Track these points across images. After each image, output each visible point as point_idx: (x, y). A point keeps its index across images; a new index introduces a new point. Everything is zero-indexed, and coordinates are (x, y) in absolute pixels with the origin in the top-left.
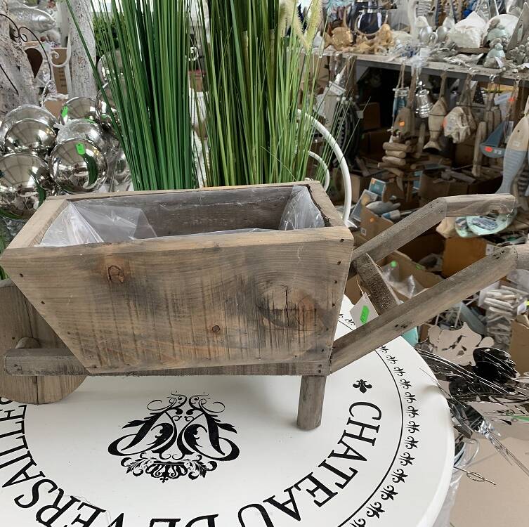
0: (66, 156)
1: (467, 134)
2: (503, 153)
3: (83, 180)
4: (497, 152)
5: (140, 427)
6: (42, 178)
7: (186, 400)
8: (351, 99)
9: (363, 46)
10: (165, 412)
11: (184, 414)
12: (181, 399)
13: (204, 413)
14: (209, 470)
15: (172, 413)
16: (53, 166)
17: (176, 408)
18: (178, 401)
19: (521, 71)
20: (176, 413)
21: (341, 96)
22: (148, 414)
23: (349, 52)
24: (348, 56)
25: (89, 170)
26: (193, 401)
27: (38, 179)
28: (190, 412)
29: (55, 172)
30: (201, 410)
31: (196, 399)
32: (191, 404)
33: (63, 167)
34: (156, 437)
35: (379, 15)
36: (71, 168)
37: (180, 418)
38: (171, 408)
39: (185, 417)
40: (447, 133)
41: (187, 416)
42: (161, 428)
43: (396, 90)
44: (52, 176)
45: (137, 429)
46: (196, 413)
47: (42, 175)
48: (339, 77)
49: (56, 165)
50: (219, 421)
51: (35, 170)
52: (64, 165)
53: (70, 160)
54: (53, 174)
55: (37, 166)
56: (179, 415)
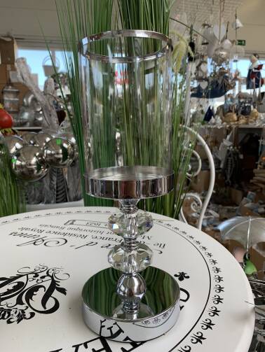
5: (3, 282)
7: (46, 269)
8: (235, 148)
9: (242, 121)
10: (27, 275)
12: (43, 268)
13: (52, 279)
14: (25, 318)
15: (31, 276)
17: (36, 273)
18: (40, 270)
20: (34, 276)
21: (230, 147)
22: (15, 275)
23: (235, 124)
24: (234, 127)
25: (62, 154)
26: (51, 270)
28: (43, 277)
30: (52, 277)
31: (53, 270)
32: (48, 273)
34: (8, 289)
35: (252, 107)
37: (33, 280)
39: (38, 280)
42: (16, 284)
43: (260, 141)
46: (47, 278)
48: (228, 137)
50: (59, 286)
54: (44, 156)
56: (35, 278)
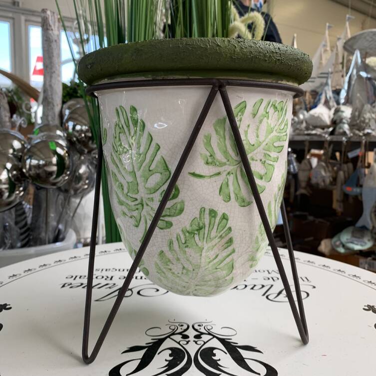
0: (38, 153)
1: (330, 180)
2: (361, 191)
3: (51, 173)
4: (357, 190)
5: (143, 352)
6: (15, 172)
7: (188, 327)
10: (169, 337)
11: (192, 338)
12: (182, 326)
13: (214, 337)
15: (178, 338)
16: (25, 162)
17: (180, 333)
18: (179, 328)
19: (365, 135)
20: (182, 338)
22: (149, 340)
26: (196, 327)
27: (12, 173)
28: (198, 337)
29: (28, 166)
30: (209, 334)
31: (199, 326)
32: (196, 330)
33: (34, 162)
34: (166, 360)
36: (42, 162)
37: (188, 342)
38: (173, 334)
39: (194, 341)
40: (314, 181)
41: (196, 340)
42: (170, 352)
44: (24, 170)
45: (140, 354)
46: (205, 338)
47: (15, 170)
49: (28, 162)
50: (237, 344)
51: (9, 166)
52: (36, 159)
53: (41, 156)
54: (25, 168)
55: (11, 163)
56: (187, 340)
